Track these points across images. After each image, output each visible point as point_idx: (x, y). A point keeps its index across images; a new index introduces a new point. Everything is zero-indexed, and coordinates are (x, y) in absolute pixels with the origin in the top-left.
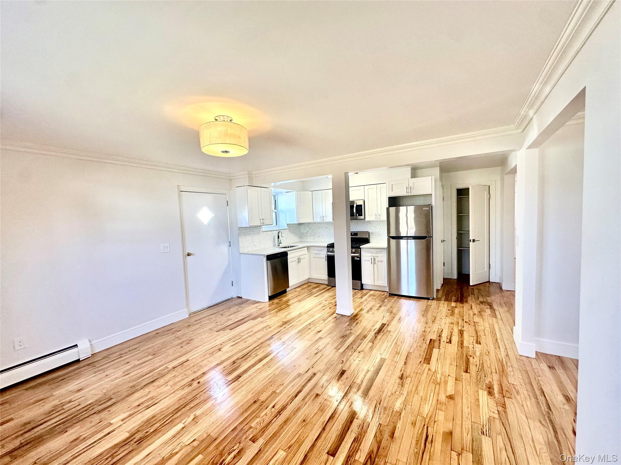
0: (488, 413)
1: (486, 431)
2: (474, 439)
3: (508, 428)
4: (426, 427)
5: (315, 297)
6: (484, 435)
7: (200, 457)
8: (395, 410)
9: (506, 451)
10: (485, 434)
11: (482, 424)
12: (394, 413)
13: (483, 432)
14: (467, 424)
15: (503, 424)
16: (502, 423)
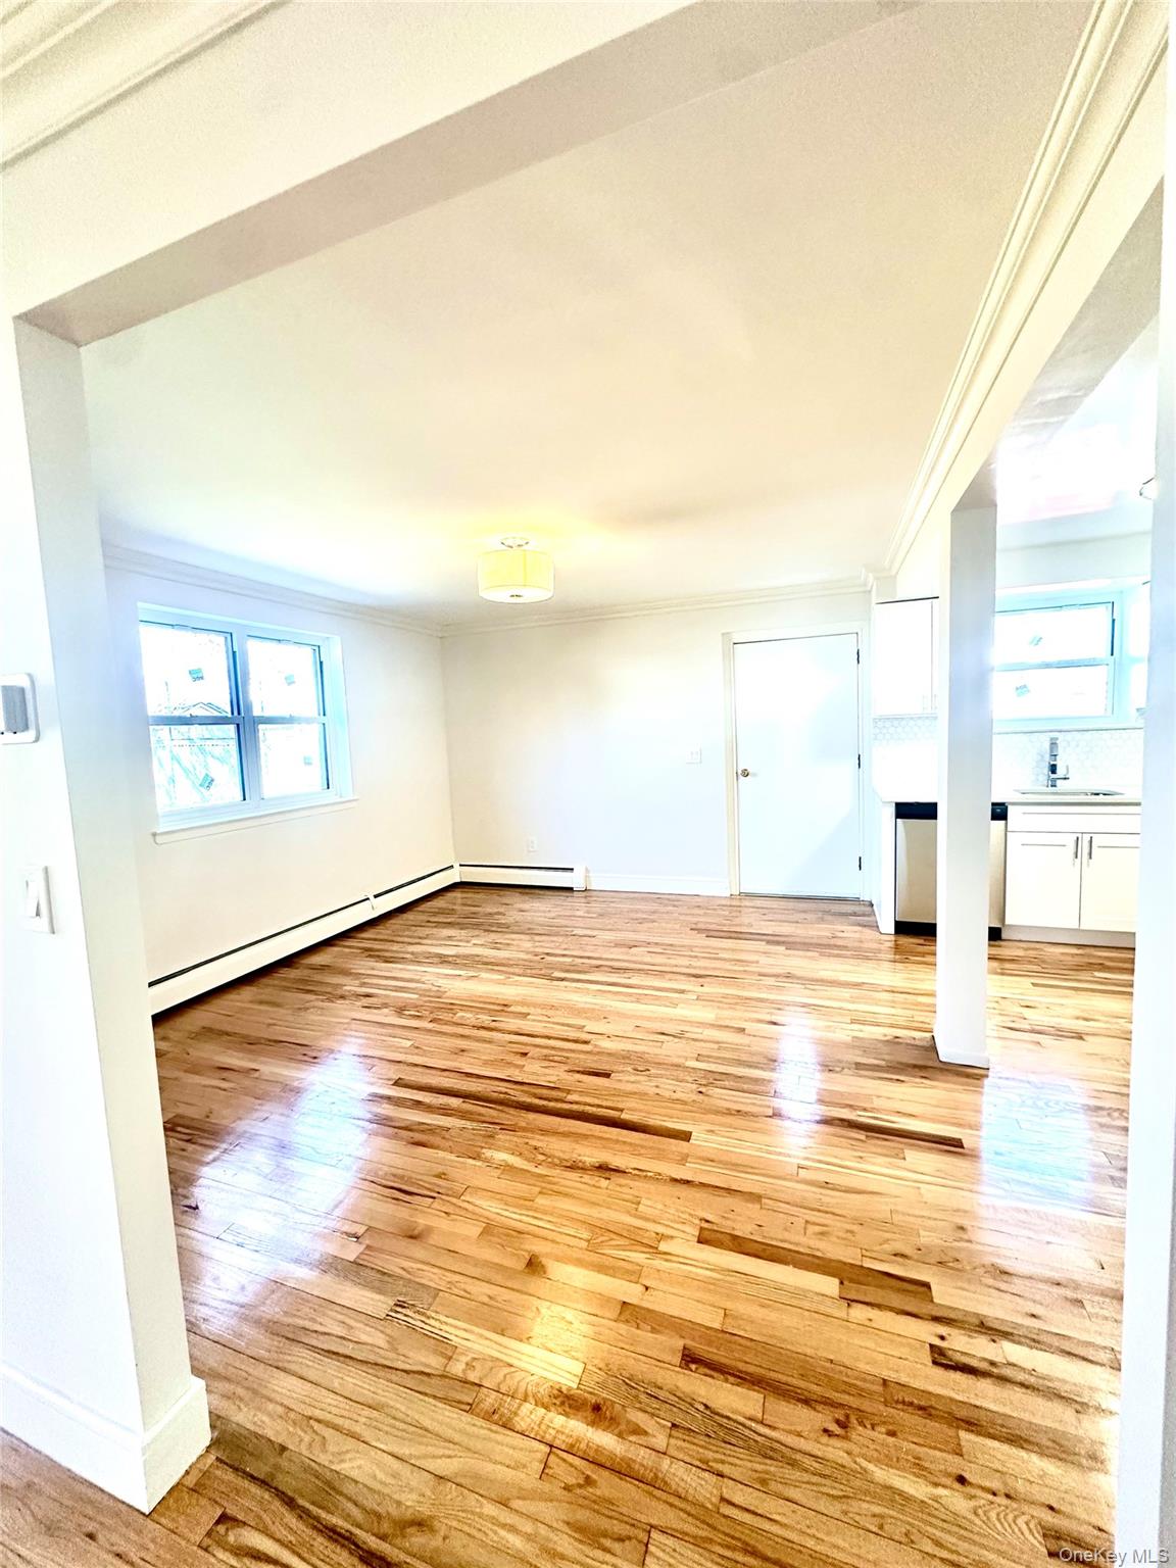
0: (469, 1350)
1: (406, 1315)
2: (386, 1278)
3: (409, 1381)
4: (435, 1195)
5: (1034, 984)
6: (396, 1305)
7: (416, 996)
8: (484, 1151)
9: (341, 1337)
10: (399, 1309)
11: (428, 1313)
12: (479, 1149)
13: (404, 1307)
14: (431, 1277)
15: (422, 1373)
16: (428, 1375)
